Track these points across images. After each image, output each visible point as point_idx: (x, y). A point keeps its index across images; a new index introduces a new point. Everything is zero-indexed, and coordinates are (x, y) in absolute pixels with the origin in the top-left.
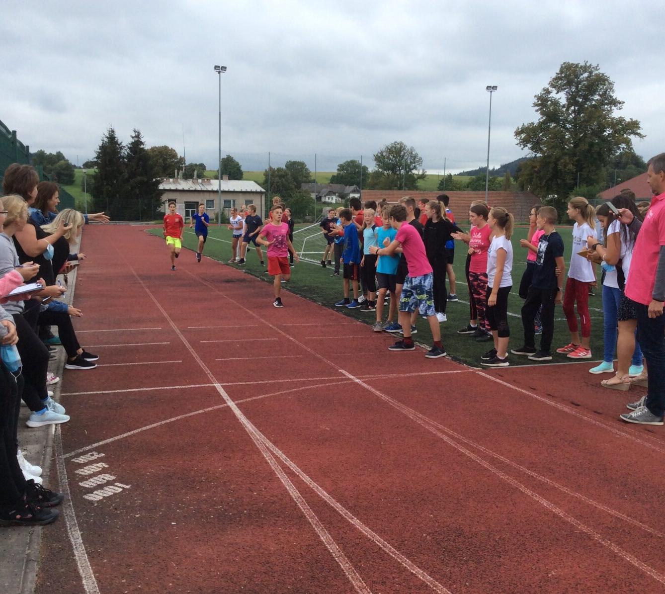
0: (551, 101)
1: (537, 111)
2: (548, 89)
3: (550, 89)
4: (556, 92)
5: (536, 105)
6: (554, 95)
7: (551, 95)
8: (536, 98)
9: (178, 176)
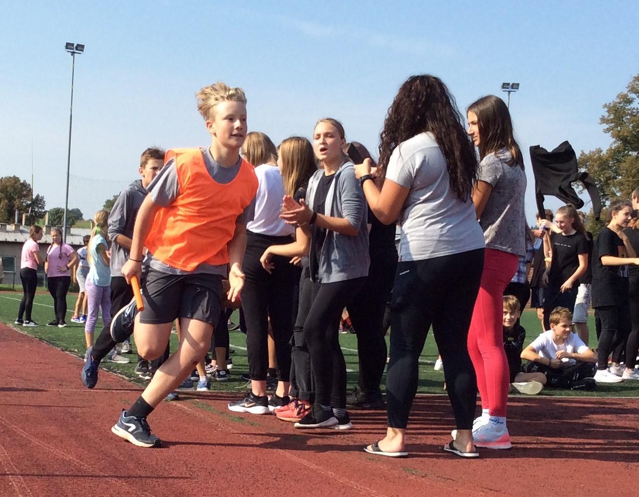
0: (631, 115)
1: (608, 130)
2: (626, 95)
3: (631, 95)
5: (604, 120)
6: (636, 104)
7: (633, 105)
8: (606, 109)
9: (20, 221)
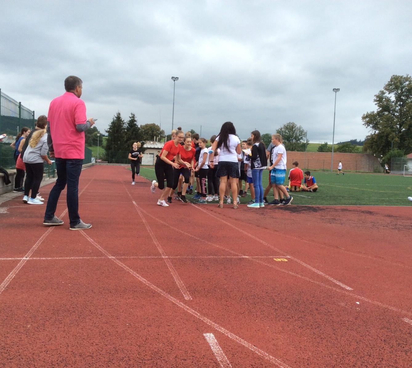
0: (385, 98)
1: (376, 104)
2: (383, 91)
3: (385, 91)
4: (388, 93)
5: (375, 101)
6: (387, 94)
7: (385, 95)
8: (376, 97)
9: (156, 140)
